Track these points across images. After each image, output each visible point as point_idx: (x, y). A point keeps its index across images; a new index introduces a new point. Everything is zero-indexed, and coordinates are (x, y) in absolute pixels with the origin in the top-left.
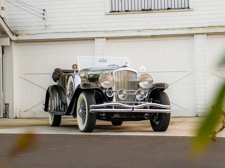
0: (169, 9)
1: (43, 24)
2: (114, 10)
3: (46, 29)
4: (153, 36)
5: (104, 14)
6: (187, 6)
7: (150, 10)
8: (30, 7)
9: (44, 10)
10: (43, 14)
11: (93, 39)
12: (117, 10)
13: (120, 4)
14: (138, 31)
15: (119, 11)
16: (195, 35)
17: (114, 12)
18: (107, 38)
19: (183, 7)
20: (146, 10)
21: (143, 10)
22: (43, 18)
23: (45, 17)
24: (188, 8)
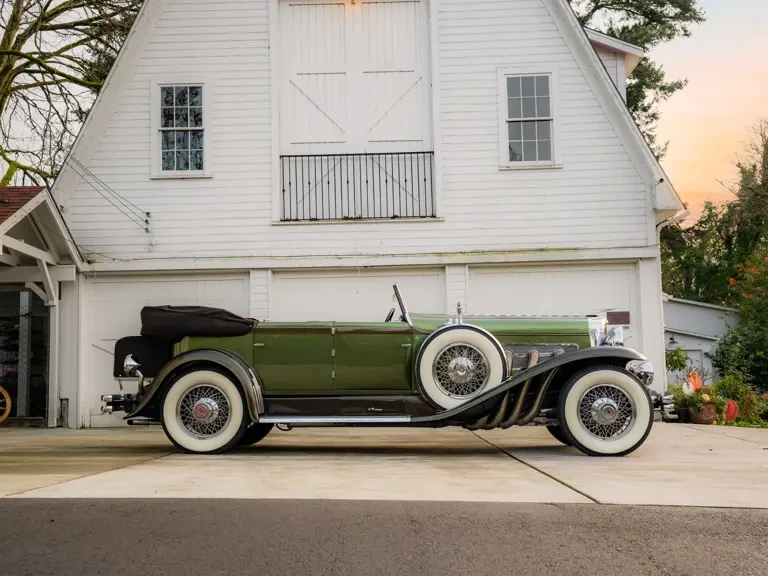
0: (395, 217)
1: (146, 240)
2: (287, 216)
3: (150, 251)
4: (366, 269)
5: (270, 223)
6: (429, 214)
7: (360, 218)
8: (132, 208)
9: (148, 214)
10: (147, 221)
11: (246, 272)
12: (294, 217)
13: (300, 206)
14: (339, 257)
15: (297, 220)
16: (447, 268)
17: (287, 220)
18: (275, 271)
19: (423, 214)
20: (351, 219)
21: (346, 218)
22: (146, 229)
23: (149, 227)
24: (433, 216)
